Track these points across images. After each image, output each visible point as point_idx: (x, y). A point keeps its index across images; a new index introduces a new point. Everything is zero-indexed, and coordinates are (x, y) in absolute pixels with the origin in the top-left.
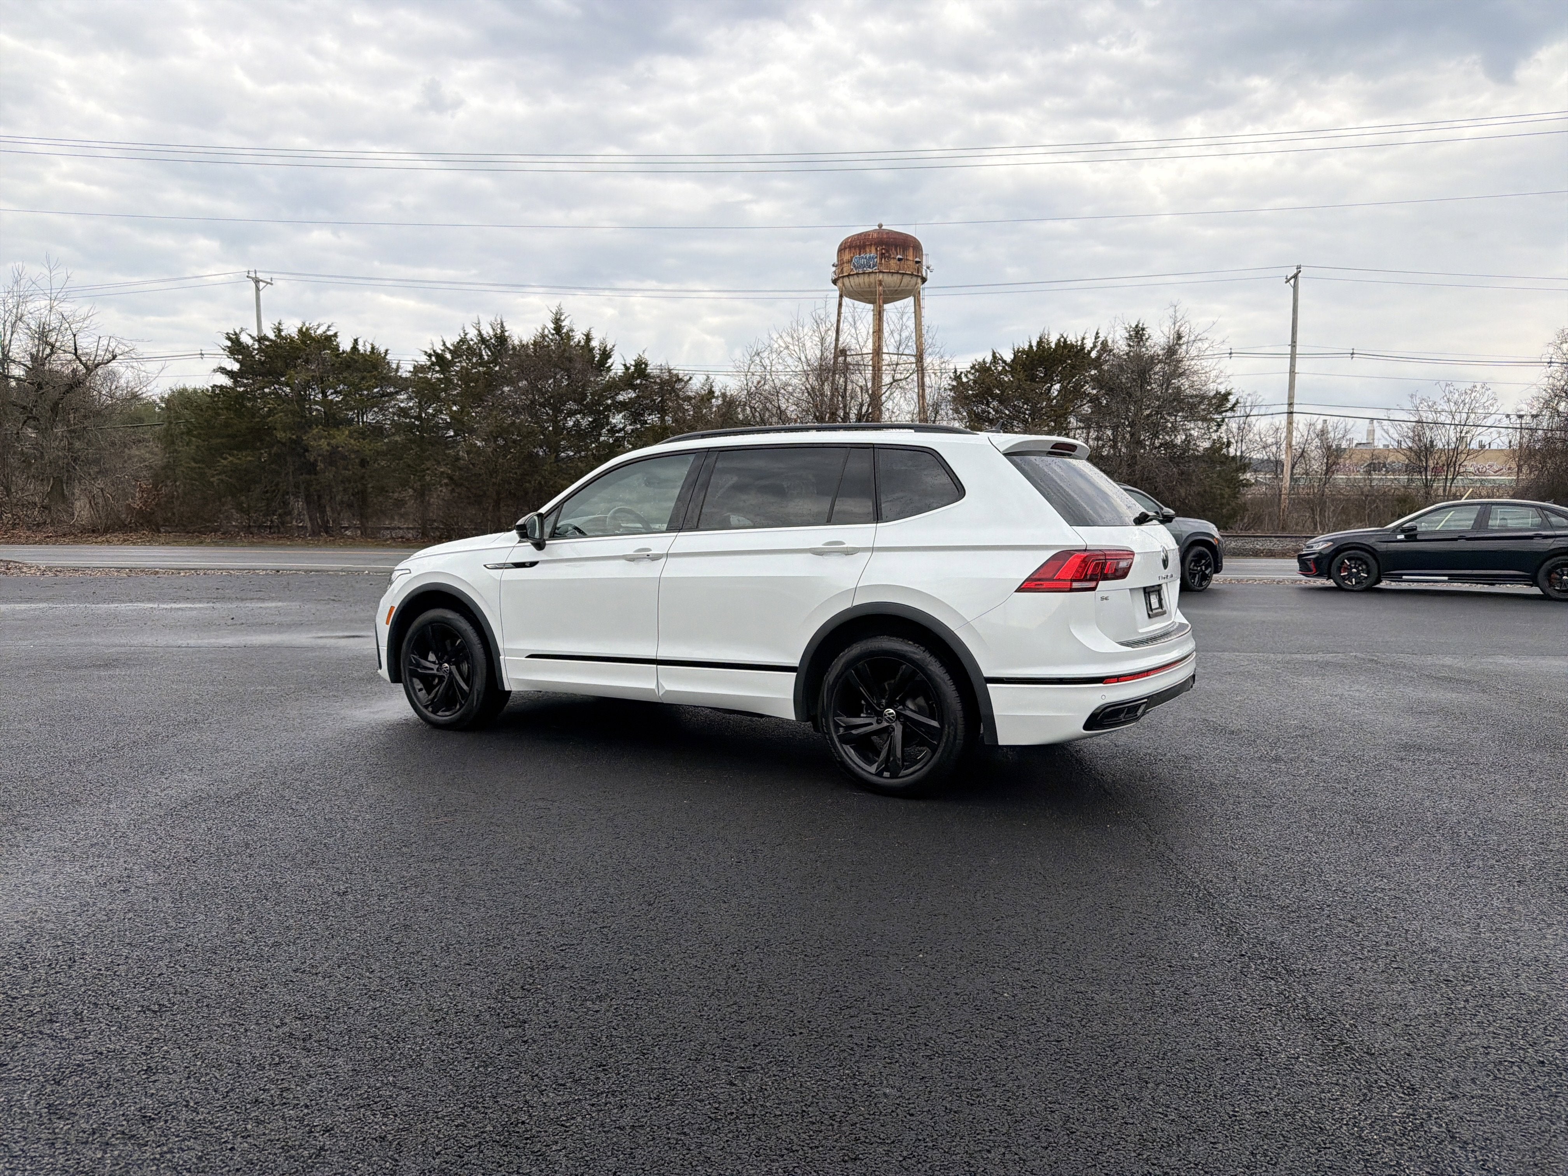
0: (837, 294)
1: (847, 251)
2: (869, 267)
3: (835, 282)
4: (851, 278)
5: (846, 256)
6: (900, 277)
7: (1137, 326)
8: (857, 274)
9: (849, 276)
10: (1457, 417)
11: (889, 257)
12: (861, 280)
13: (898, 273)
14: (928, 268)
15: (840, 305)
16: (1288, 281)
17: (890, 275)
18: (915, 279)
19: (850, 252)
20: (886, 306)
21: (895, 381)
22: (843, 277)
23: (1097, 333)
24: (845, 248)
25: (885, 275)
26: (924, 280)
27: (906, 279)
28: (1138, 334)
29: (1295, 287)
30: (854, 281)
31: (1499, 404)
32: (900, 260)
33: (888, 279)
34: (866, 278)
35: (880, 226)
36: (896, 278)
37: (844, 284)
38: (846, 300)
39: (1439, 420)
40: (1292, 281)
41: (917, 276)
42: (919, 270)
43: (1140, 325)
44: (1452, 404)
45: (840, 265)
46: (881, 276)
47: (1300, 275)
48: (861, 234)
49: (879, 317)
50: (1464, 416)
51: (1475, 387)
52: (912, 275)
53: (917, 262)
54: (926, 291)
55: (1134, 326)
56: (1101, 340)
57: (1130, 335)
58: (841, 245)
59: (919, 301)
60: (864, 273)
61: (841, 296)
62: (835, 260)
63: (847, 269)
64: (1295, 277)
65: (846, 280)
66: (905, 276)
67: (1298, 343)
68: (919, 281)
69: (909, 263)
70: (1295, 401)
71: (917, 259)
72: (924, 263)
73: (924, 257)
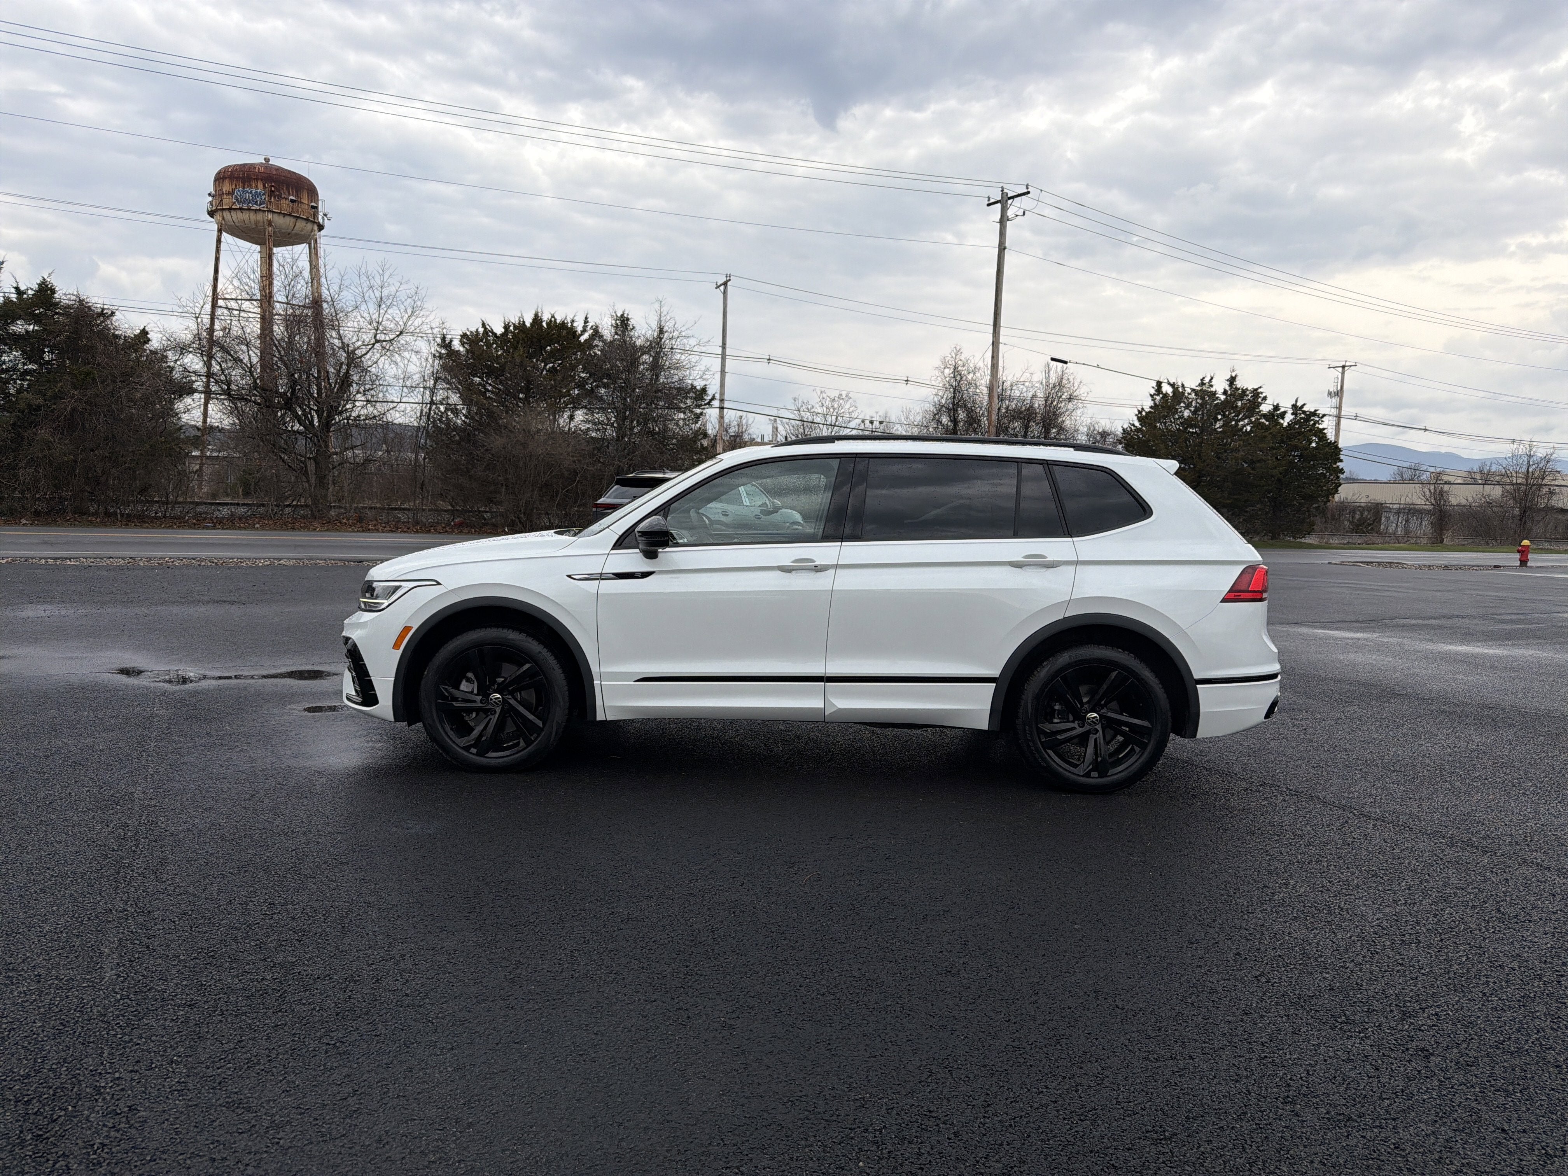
0: (216, 227)
1: (227, 181)
2: (256, 203)
3: (211, 214)
4: (233, 213)
5: (227, 187)
6: (293, 220)
7: (622, 316)
8: (241, 209)
9: (230, 209)
10: (829, 419)
11: (280, 196)
12: (245, 216)
13: (290, 215)
14: (325, 215)
15: (219, 241)
16: (718, 287)
17: (281, 217)
18: (309, 226)
19: (231, 183)
20: (275, 250)
21: (377, 341)
22: (223, 210)
23: (586, 318)
24: (224, 178)
25: (276, 216)
26: (321, 227)
27: (300, 224)
28: (623, 323)
29: (725, 292)
30: (238, 217)
31: (859, 411)
32: (292, 201)
33: (279, 220)
34: (253, 216)
35: (267, 160)
36: (289, 221)
37: (223, 218)
38: (225, 236)
39: (815, 421)
40: (722, 288)
41: (314, 222)
42: (315, 215)
43: (625, 315)
44: (825, 409)
45: (217, 195)
46: (270, 216)
47: (729, 283)
48: (244, 165)
49: (268, 260)
50: (834, 418)
51: (841, 395)
52: (307, 220)
53: (313, 207)
54: (324, 239)
55: (619, 315)
56: (590, 324)
57: (617, 324)
58: (219, 173)
59: (316, 249)
60: (249, 209)
61: (220, 231)
62: (211, 190)
63: (227, 201)
64: (725, 284)
65: (227, 215)
66: (299, 220)
67: (727, 346)
68: (316, 228)
69: (303, 206)
70: (726, 397)
71: (313, 204)
72: (320, 209)
73: (320, 203)
